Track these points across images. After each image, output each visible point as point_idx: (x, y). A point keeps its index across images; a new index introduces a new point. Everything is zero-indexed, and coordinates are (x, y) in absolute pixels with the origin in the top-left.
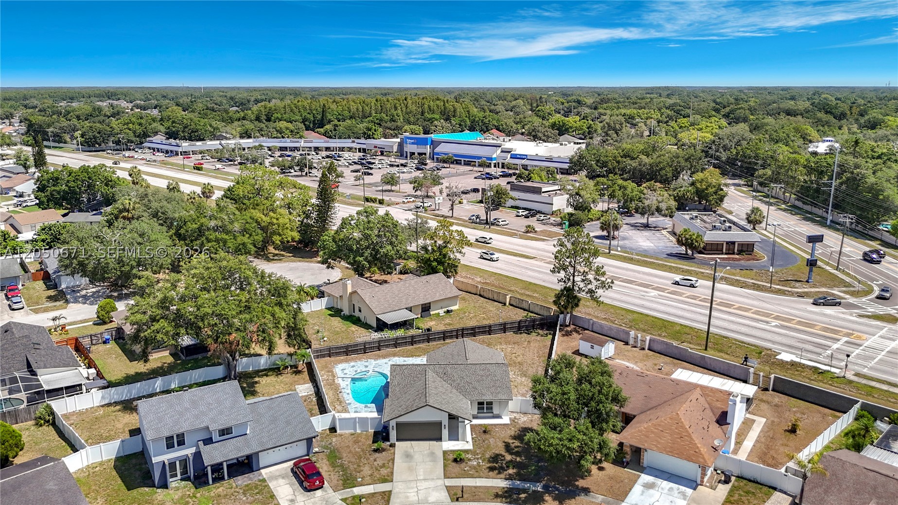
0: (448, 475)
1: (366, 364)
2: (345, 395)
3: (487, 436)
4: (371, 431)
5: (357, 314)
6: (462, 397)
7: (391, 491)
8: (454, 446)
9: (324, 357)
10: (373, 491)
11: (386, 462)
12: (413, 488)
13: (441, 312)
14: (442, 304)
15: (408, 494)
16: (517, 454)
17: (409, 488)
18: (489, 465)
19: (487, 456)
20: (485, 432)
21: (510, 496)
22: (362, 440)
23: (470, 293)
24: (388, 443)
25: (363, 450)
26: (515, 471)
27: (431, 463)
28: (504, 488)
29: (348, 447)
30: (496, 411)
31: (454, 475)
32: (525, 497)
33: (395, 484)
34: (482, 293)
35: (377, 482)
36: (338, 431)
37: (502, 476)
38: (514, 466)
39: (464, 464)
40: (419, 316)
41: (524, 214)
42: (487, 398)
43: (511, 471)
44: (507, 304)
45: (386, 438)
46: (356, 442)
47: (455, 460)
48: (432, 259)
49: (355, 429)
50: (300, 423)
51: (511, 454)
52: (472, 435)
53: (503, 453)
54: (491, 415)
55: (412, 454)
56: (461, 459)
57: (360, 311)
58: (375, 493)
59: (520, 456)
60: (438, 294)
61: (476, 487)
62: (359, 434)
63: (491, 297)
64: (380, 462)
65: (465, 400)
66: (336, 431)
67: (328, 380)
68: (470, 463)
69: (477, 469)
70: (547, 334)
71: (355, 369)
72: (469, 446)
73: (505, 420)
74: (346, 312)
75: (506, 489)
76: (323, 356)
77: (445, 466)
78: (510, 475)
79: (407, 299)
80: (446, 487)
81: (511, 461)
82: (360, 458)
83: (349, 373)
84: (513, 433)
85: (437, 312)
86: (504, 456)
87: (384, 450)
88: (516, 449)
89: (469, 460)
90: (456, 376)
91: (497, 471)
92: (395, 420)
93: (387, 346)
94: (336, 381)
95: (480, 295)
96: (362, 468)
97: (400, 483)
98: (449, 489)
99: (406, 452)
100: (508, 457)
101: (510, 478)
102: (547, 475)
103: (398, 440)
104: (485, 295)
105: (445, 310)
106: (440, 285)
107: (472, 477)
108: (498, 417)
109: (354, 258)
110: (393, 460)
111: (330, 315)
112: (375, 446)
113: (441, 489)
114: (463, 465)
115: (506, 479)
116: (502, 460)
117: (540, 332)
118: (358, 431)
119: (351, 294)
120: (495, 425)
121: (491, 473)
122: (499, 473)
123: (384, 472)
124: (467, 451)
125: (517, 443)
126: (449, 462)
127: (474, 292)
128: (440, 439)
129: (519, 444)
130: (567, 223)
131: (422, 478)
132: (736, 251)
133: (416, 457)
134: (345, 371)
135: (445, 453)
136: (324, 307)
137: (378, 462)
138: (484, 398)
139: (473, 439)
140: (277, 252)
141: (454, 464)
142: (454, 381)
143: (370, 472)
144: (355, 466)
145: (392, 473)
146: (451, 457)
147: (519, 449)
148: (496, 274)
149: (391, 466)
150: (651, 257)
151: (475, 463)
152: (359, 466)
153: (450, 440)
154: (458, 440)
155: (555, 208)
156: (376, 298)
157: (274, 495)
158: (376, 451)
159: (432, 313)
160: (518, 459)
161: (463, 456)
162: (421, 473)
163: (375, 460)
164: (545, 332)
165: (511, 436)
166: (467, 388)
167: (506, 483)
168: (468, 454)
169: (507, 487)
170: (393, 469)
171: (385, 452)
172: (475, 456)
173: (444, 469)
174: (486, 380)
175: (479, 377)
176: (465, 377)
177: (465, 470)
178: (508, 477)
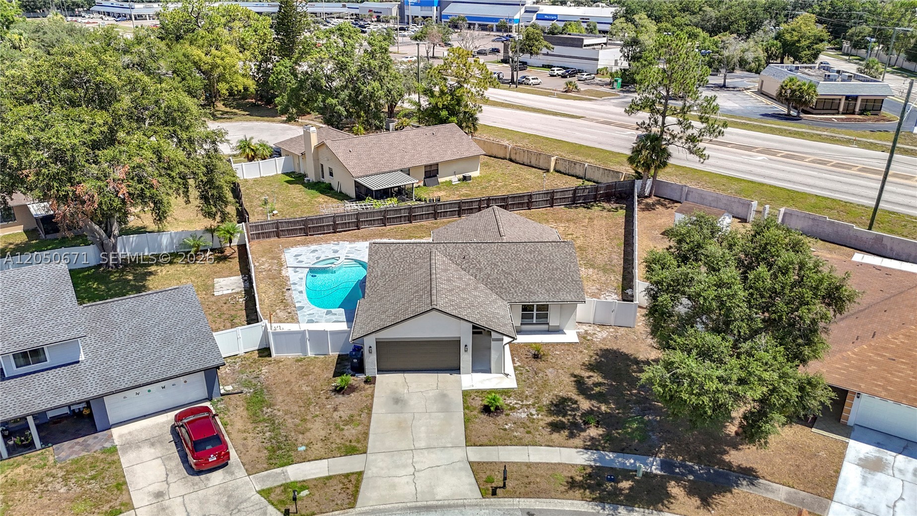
0: (474, 439)
1: (336, 248)
2: (295, 295)
3: (541, 364)
4: (334, 354)
5: (327, 179)
6: (494, 296)
7: (361, 473)
8: (482, 382)
9: (269, 237)
10: (327, 475)
11: (355, 413)
12: (405, 466)
13: (455, 179)
14: (455, 167)
15: (396, 480)
16: (601, 397)
17: (397, 467)
18: (550, 419)
19: (546, 401)
20: (536, 357)
21: (599, 485)
22: (316, 370)
23: (495, 157)
24: (362, 377)
25: (314, 390)
26: (600, 431)
27: (442, 415)
28: (584, 467)
29: (288, 383)
30: (553, 321)
31: (485, 440)
32: (631, 489)
33: (371, 457)
34: (513, 157)
35: (335, 453)
36: (274, 354)
37: (578, 441)
38: (598, 422)
39: (503, 416)
40: (421, 184)
41: (560, 72)
42: (540, 298)
43: (594, 432)
44: (552, 170)
45: (359, 368)
46: (303, 374)
47: (486, 409)
48: (440, 105)
49: (304, 351)
50: (191, 340)
51: (589, 397)
52: (513, 361)
53: (575, 397)
54: (545, 327)
55: (406, 396)
56: (497, 408)
57: (331, 174)
58: (329, 478)
59: (607, 402)
60: (449, 152)
61: (529, 465)
62: (312, 360)
63: (526, 161)
64: (344, 413)
65: (500, 302)
66: (270, 355)
67: (270, 270)
68: (515, 415)
69: (527, 426)
70: (616, 208)
71: (316, 254)
72: (510, 383)
73: (570, 336)
74: (312, 177)
75: (589, 470)
76: (268, 235)
77: (467, 421)
78: (592, 439)
79: (402, 158)
80: (471, 464)
81: (590, 412)
82: (307, 404)
83: (305, 260)
84: (587, 359)
85: (447, 179)
86: (576, 402)
87: (352, 389)
88: (597, 389)
89: (512, 409)
90: (484, 262)
91: (567, 433)
92: (374, 336)
93: (371, 223)
94: (283, 272)
95: (511, 160)
96: (309, 425)
97: (380, 456)
98: (476, 467)
99: (395, 392)
100: (585, 405)
101: (592, 445)
102: (665, 440)
103: (381, 371)
104: (518, 159)
105: (461, 176)
106: (452, 140)
107: (520, 442)
108: (558, 331)
109: (324, 101)
110: (370, 408)
111: (288, 182)
112: (338, 381)
113: (461, 469)
114: (501, 419)
115: (586, 448)
116: (573, 410)
117: (606, 205)
118: (310, 354)
119: (317, 148)
120: (554, 345)
121: (555, 436)
122: (572, 436)
123: (351, 432)
124: (506, 392)
125: (597, 378)
126: (475, 413)
127: (502, 156)
128: (457, 370)
129: (601, 380)
130: (620, 81)
131: (423, 444)
132: (857, 110)
133: (412, 403)
134: (300, 258)
135: (466, 394)
136: (280, 172)
137: (342, 414)
138: (534, 298)
139: (515, 369)
140: (228, 109)
141: (484, 417)
142: (480, 270)
143: (323, 433)
144: (297, 421)
145: (366, 435)
146: (478, 403)
147: (603, 389)
148: (530, 135)
149: (366, 422)
150: (741, 118)
151: (524, 415)
152: (304, 420)
153: (474, 371)
154: (489, 371)
155: (601, 65)
156: (354, 154)
157: (125, 483)
158: (339, 390)
159: (440, 180)
160: (603, 408)
161: (501, 401)
162: (423, 435)
163: (335, 409)
164: (615, 206)
165: (584, 364)
166: (504, 282)
167: (586, 456)
168: (509, 397)
169: (591, 466)
170: (368, 426)
171: (356, 394)
172: (522, 401)
173: (466, 428)
174: (536, 269)
175: (525, 264)
176: (499, 264)
177: (505, 430)
178: (589, 443)
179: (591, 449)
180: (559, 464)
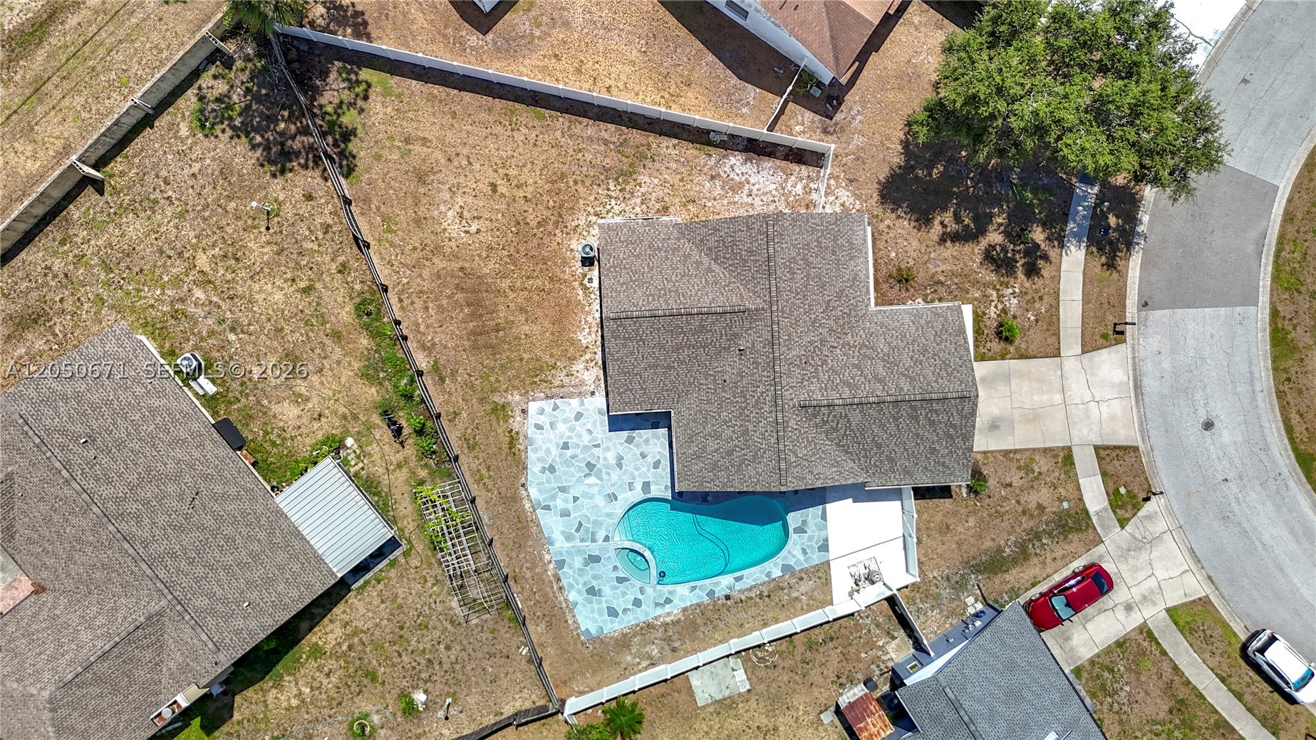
0: (1050, 350)
3: (918, 274)
7: (1094, 446)
10: (1099, 478)
11: (1015, 464)
12: (1087, 411)
15: (1104, 415)
17: (1088, 417)
18: (1021, 275)
19: (991, 277)
20: (907, 279)
21: (1111, 243)
25: (973, 512)
26: (1036, 229)
27: (1014, 381)
28: (1089, 253)
29: (962, 542)
31: (1053, 339)
32: (1117, 217)
33: (1075, 442)
35: (1070, 474)
37: (1052, 253)
38: (1023, 229)
39: (1016, 321)
43: (1038, 236)
46: (945, 529)
47: (1006, 338)
50: (1003, 643)
51: (984, 231)
53: (983, 246)
56: (1004, 326)
58: (1104, 474)
59: (989, 215)
61: (1087, 301)
64: (1015, 476)
68: (1014, 310)
75: (1091, 248)
77: (1022, 356)
78: (1045, 238)
80: (1083, 352)
81: (1004, 234)
82: (998, 515)
84: (909, 224)
86: (991, 246)
87: (977, 473)
88: (967, 221)
89: (1003, 311)
90: (811, 336)
91: (1039, 261)
97: (1074, 433)
98: (1089, 346)
101: (1060, 240)
102: (1051, 172)
107: (1055, 308)
110: (1006, 453)
113: (1091, 361)
114: (1021, 323)
115: (1062, 246)
121: (1045, 273)
122: (1044, 257)
123: (1042, 464)
126: (1010, 348)
131: (1058, 398)
133: (996, 411)
135: (982, 357)
137: (1015, 478)
141: (1015, 340)
142: (823, 341)
143: (1043, 491)
145: (1045, 451)
146: (995, 345)
149: (1027, 453)
151: (1014, 300)
152: (1023, 513)
160: (997, 219)
162: (1045, 398)
163: (1006, 485)
165: (916, 228)
166: (841, 311)
167: (1072, 248)
168: (984, 314)
169: (1088, 247)
170: (1034, 450)
171: (983, 469)
172: (993, 301)
173: (1035, 357)
174: (820, 268)
175: (811, 283)
176: (813, 316)
177: (1037, 321)
178: (1056, 243)
179: (1063, 242)
180: (1084, 274)
